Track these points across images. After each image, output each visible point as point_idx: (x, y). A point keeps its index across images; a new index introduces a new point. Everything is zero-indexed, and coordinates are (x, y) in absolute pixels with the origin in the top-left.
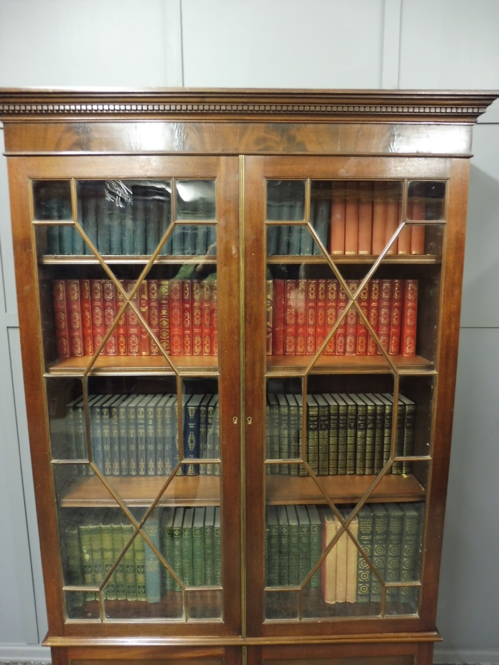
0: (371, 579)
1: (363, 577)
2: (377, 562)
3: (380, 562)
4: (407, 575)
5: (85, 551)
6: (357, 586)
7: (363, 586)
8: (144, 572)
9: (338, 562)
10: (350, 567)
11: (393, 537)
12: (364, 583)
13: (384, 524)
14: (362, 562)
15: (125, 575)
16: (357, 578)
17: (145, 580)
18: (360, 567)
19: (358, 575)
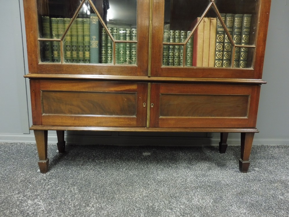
0: (223, 58)
1: (219, 55)
2: (226, 46)
3: (228, 46)
4: (244, 55)
5: (54, 35)
6: (215, 62)
7: (218, 62)
8: (89, 50)
9: (204, 45)
10: (211, 48)
11: (236, 30)
12: (219, 60)
13: (231, 20)
14: (218, 46)
15: (78, 53)
16: (215, 57)
17: (90, 56)
18: (217, 50)
19: (215, 55)
